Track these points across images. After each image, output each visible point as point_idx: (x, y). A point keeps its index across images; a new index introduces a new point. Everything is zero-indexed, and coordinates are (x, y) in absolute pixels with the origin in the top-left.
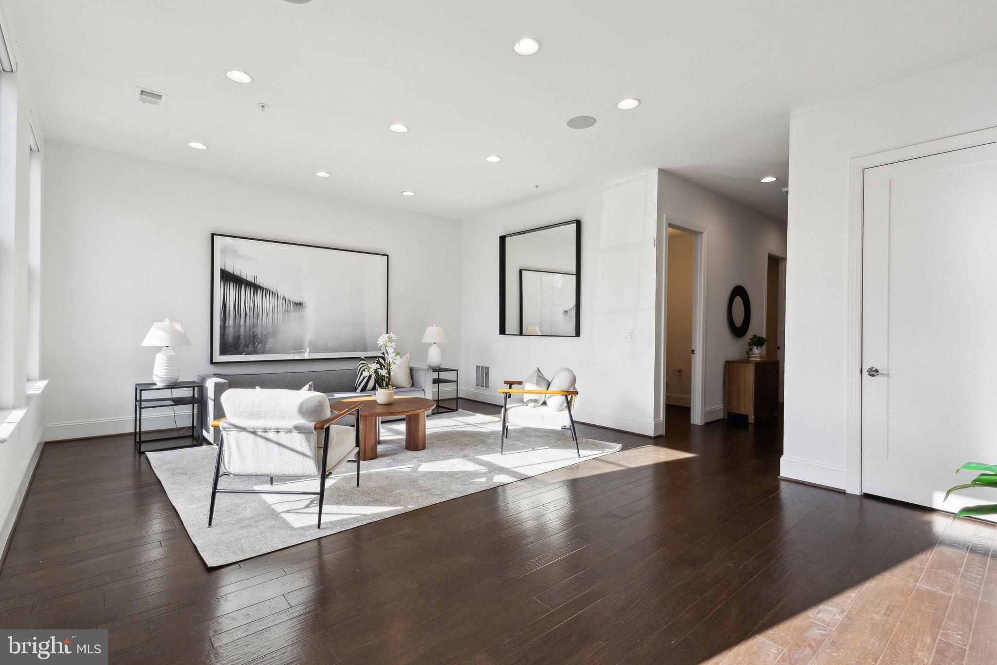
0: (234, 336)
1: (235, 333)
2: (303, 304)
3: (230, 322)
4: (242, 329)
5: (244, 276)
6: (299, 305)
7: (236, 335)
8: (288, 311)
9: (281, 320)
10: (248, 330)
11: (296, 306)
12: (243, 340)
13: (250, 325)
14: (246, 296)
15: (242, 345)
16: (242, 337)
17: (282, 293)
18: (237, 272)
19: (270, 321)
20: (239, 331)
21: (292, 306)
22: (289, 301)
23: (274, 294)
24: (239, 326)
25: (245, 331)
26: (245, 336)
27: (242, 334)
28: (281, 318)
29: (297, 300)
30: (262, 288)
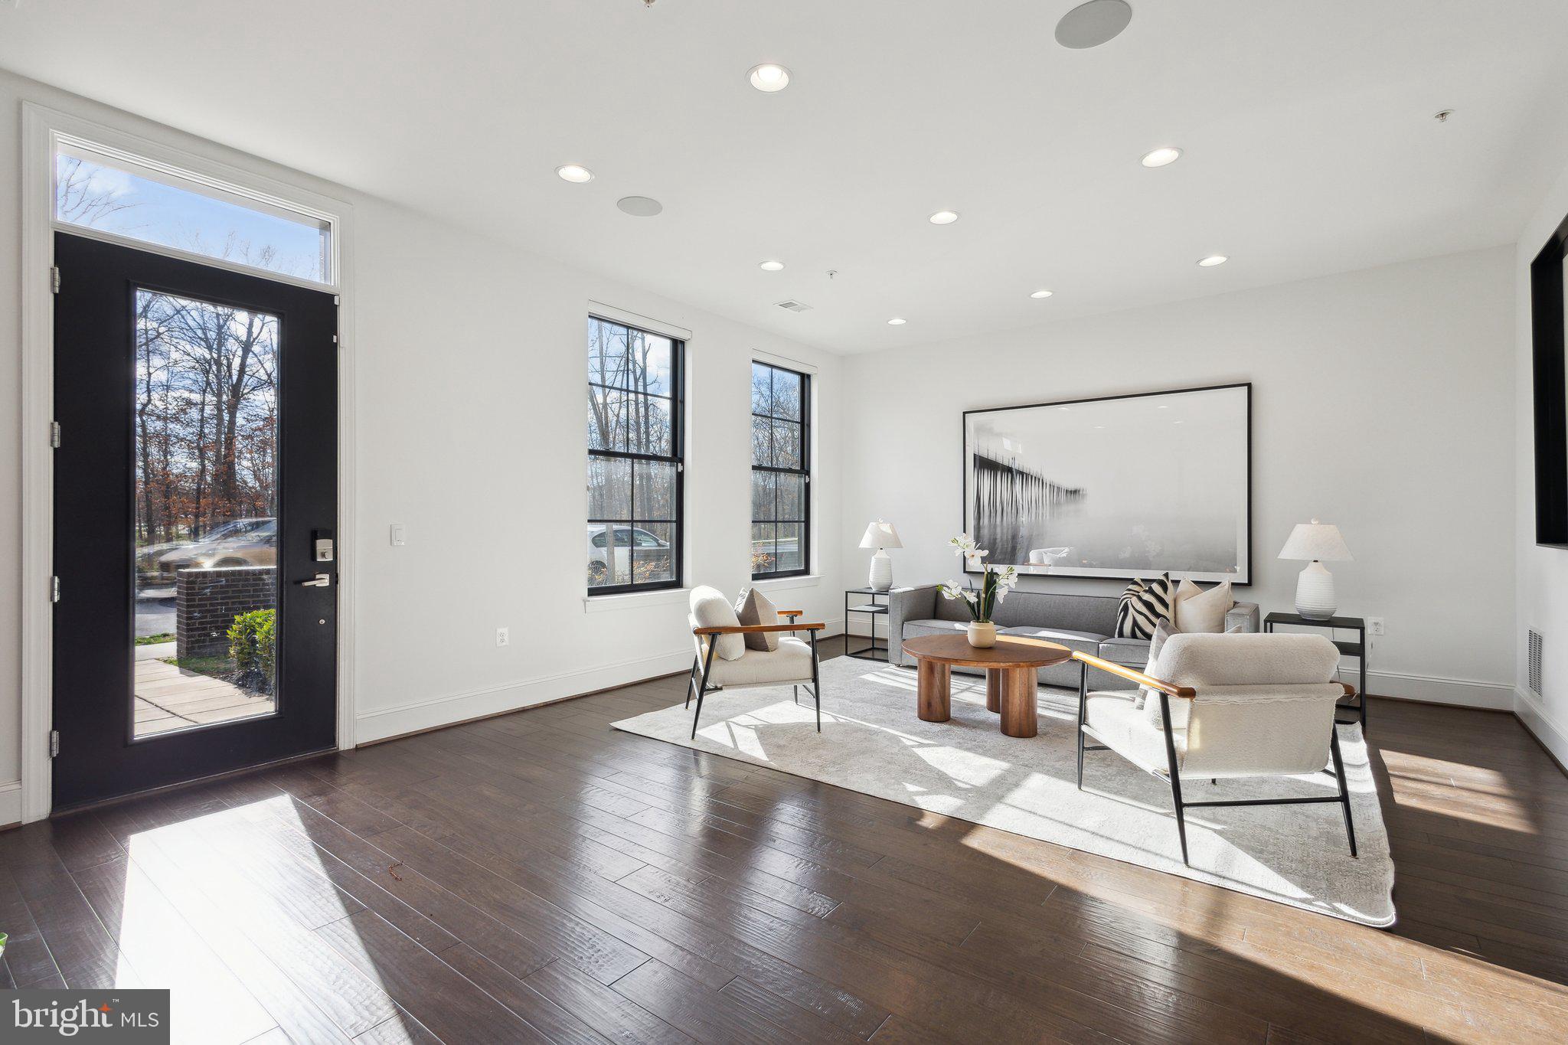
0: (990, 539)
1: (990, 535)
2: (1081, 492)
3: (985, 521)
4: (999, 530)
5: (1000, 461)
6: (1075, 492)
7: (992, 537)
8: (1058, 504)
9: (1048, 517)
10: (1005, 531)
11: (1069, 495)
12: (1000, 544)
13: (1008, 525)
14: (1003, 483)
15: (998, 551)
16: (998, 541)
17: (1048, 478)
18: (992, 457)
19: (1033, 518)
20: (995, 534)
21: (1063, 495)
22: (1058, 488)
23: (1039, 481)
24: (995, 525)
25: (1002, 533)
26: (1002, 539)
27: (999, 537)
28: (1048, 515)
29: (1072, 487)
30: (1022, 473)
